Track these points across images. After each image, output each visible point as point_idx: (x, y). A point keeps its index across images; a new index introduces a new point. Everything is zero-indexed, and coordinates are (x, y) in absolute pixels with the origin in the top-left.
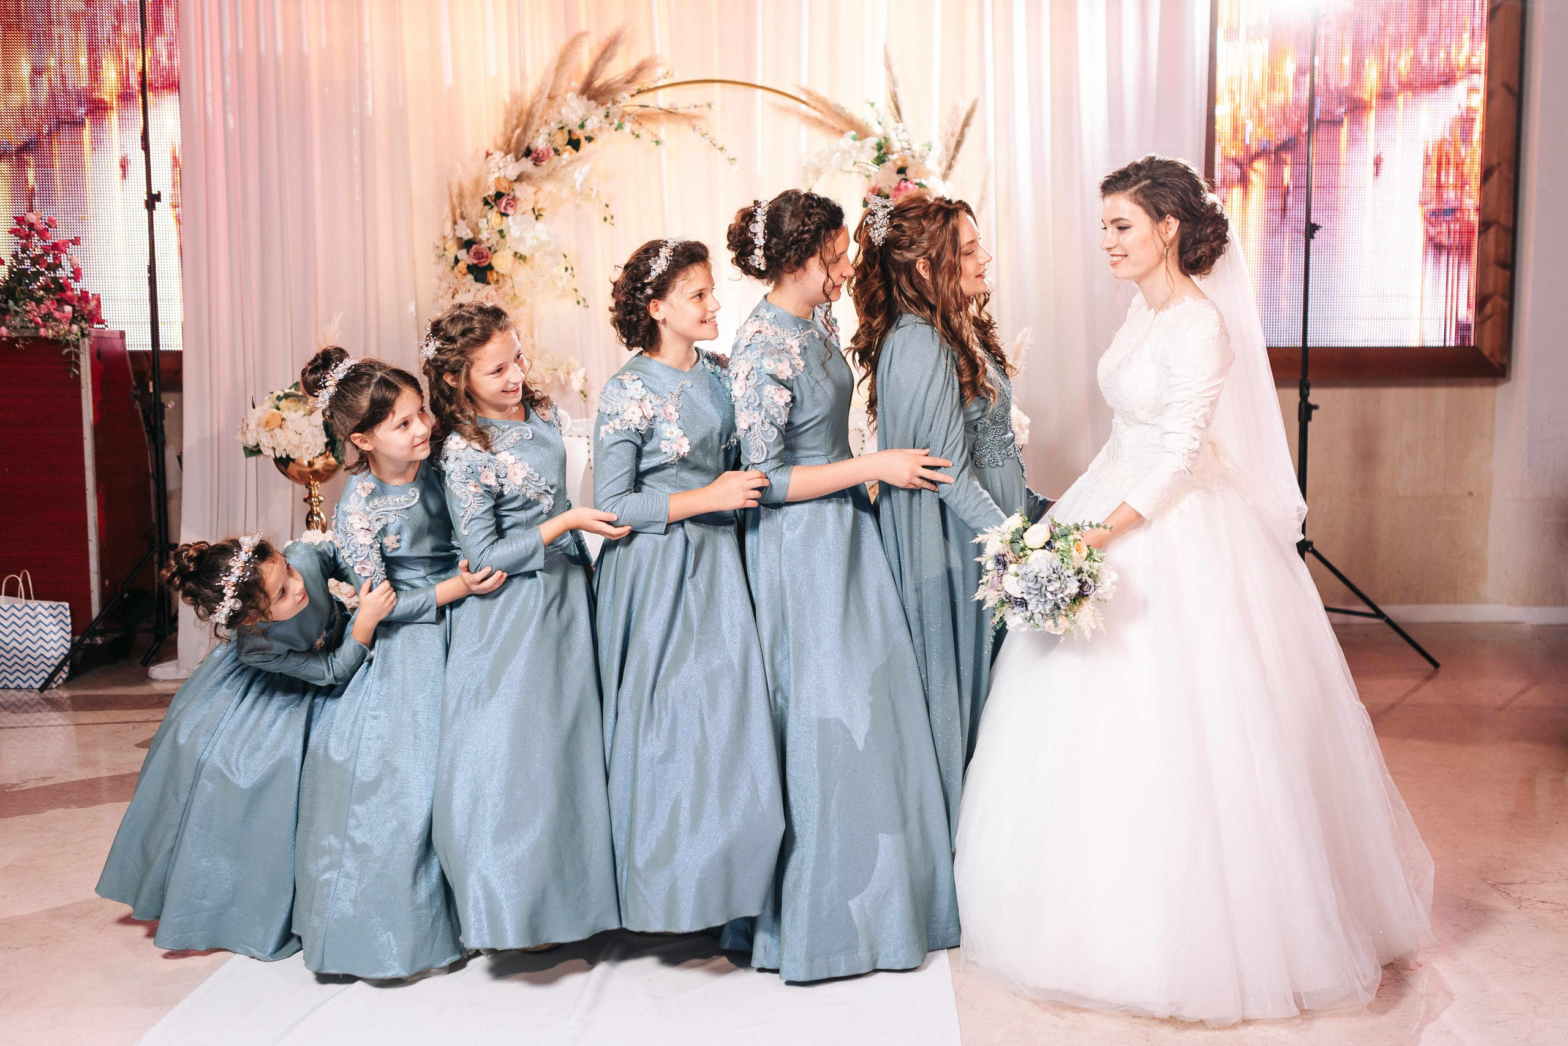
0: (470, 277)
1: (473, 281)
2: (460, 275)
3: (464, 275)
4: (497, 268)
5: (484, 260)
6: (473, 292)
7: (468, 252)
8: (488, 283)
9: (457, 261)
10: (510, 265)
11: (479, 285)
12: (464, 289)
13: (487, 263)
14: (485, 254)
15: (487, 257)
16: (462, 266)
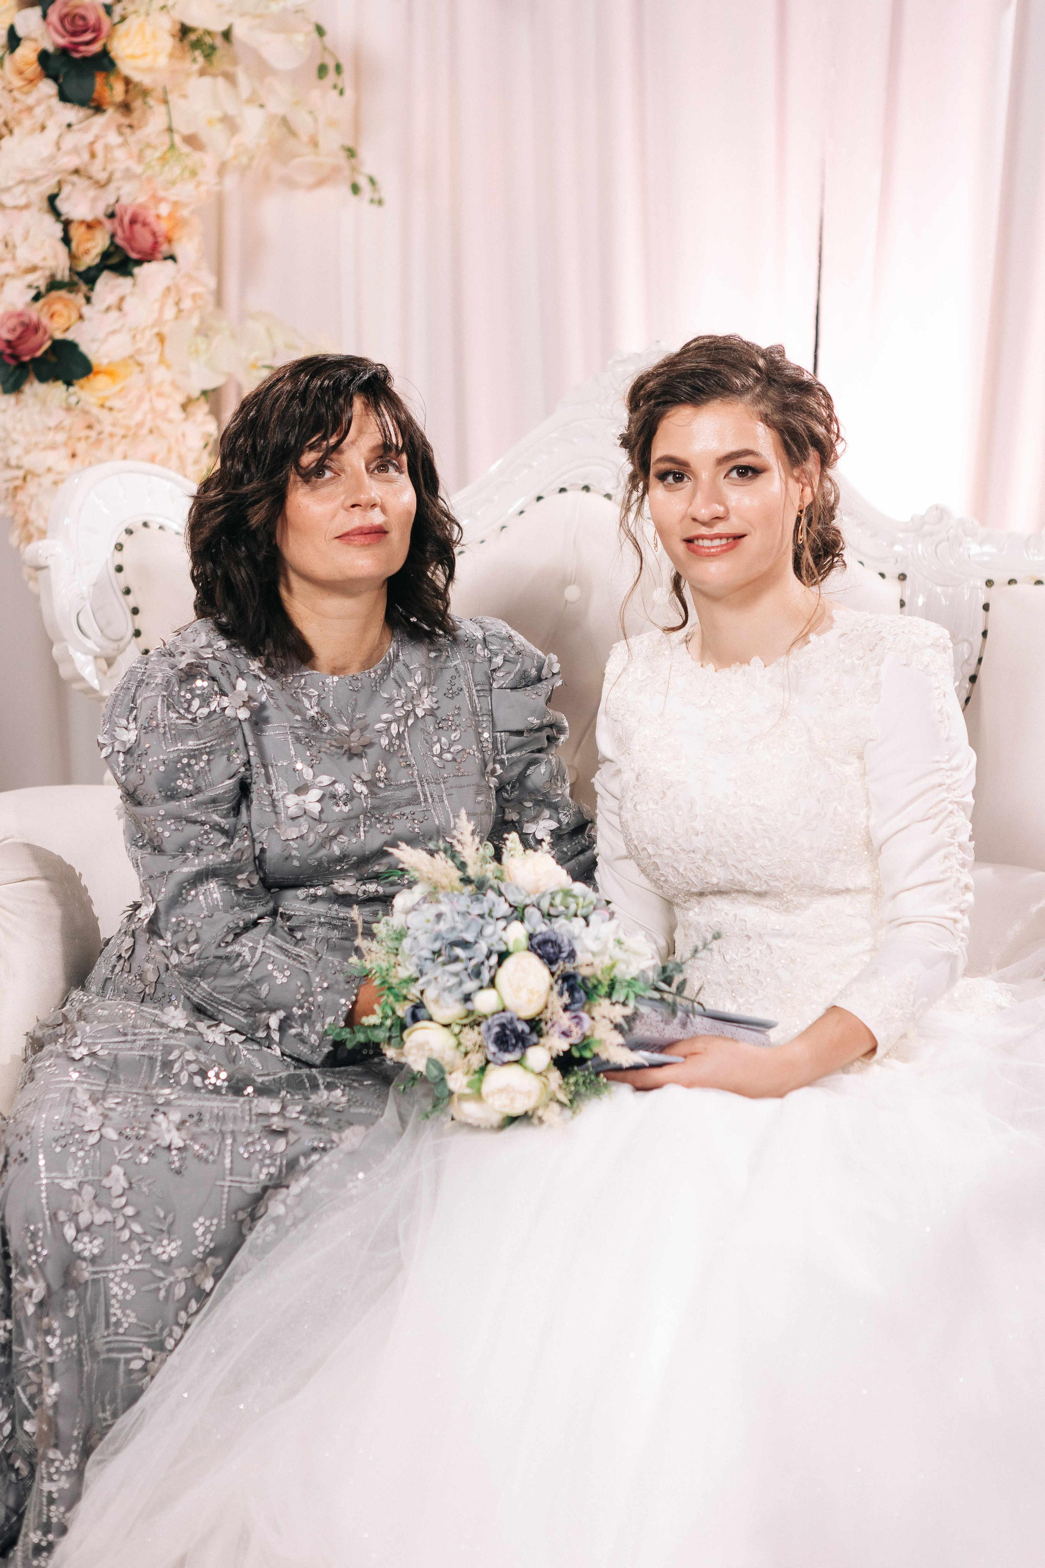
0: (48, 88)
1: (55, 102)
2: (17, 82)
3: (31, 81)
4: (125, 67)
5: (88, 37)
6: (53, 131)
7: (45, 16)
8: (99, 109)
9: (14, 40)
10: (162, 61)
11: (71, 113)
12: (27, 122)
13: (96, 48)
14: (92, 20)
15: (97, 29)
16: (27, 53)
